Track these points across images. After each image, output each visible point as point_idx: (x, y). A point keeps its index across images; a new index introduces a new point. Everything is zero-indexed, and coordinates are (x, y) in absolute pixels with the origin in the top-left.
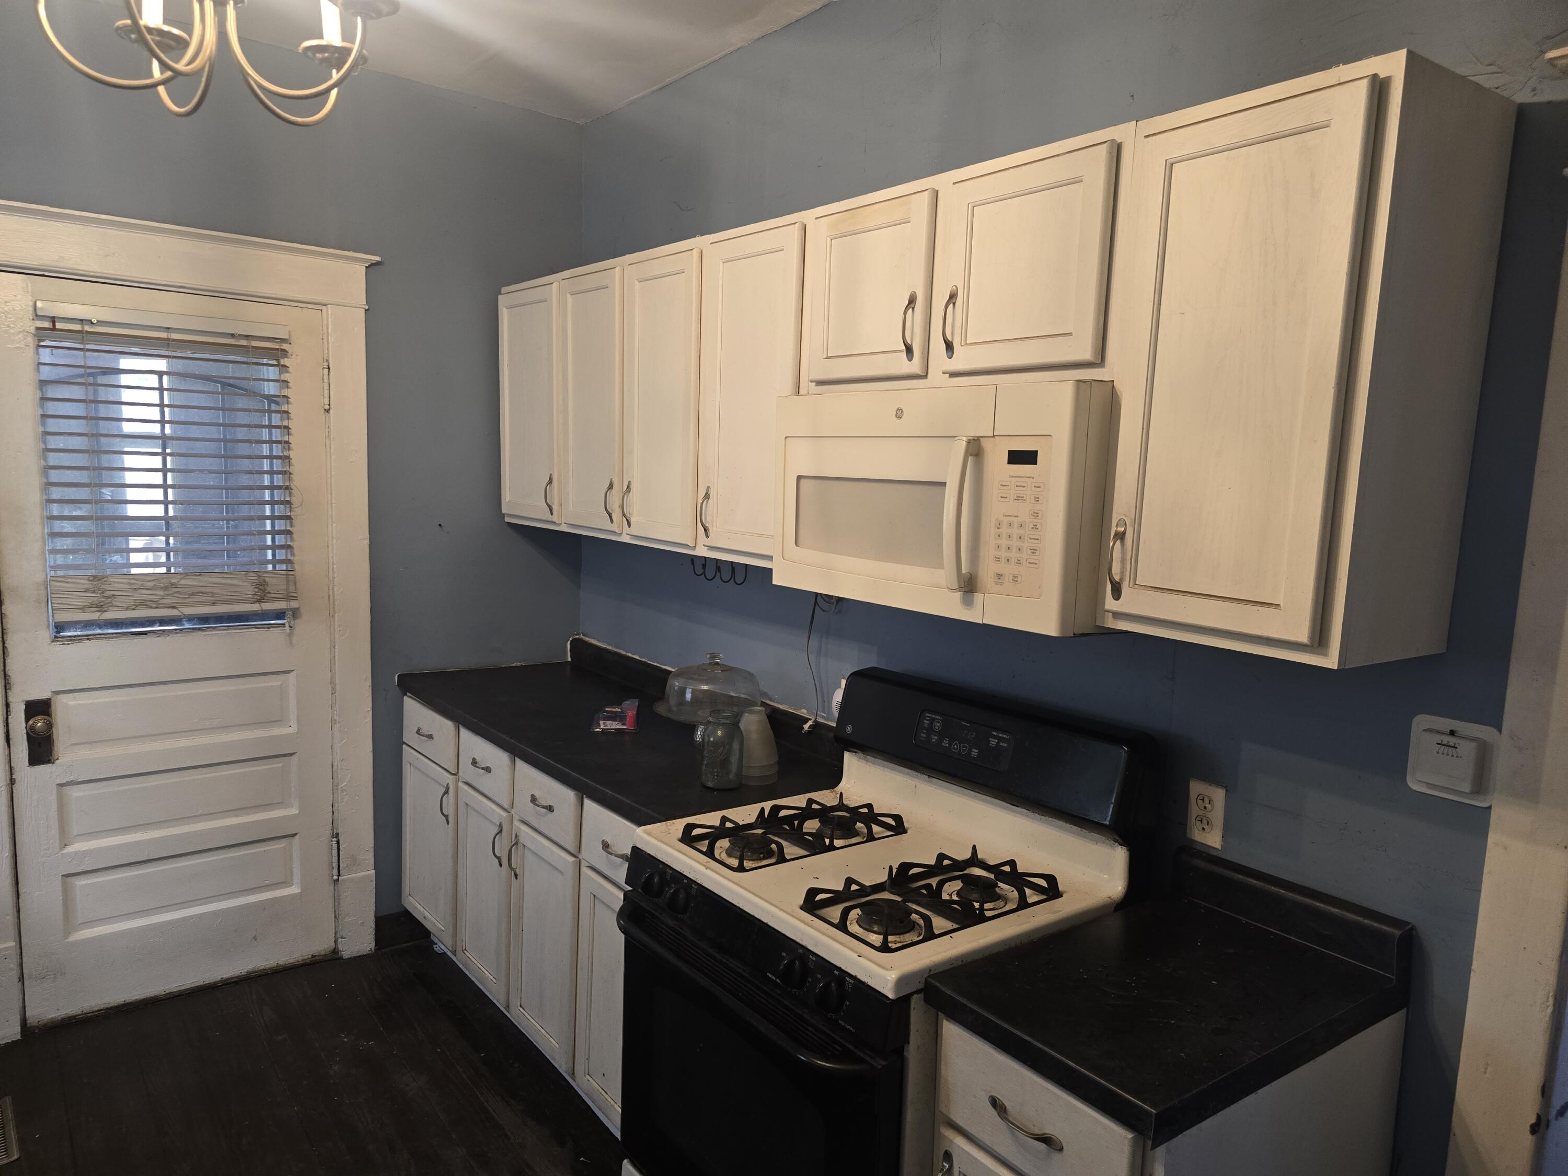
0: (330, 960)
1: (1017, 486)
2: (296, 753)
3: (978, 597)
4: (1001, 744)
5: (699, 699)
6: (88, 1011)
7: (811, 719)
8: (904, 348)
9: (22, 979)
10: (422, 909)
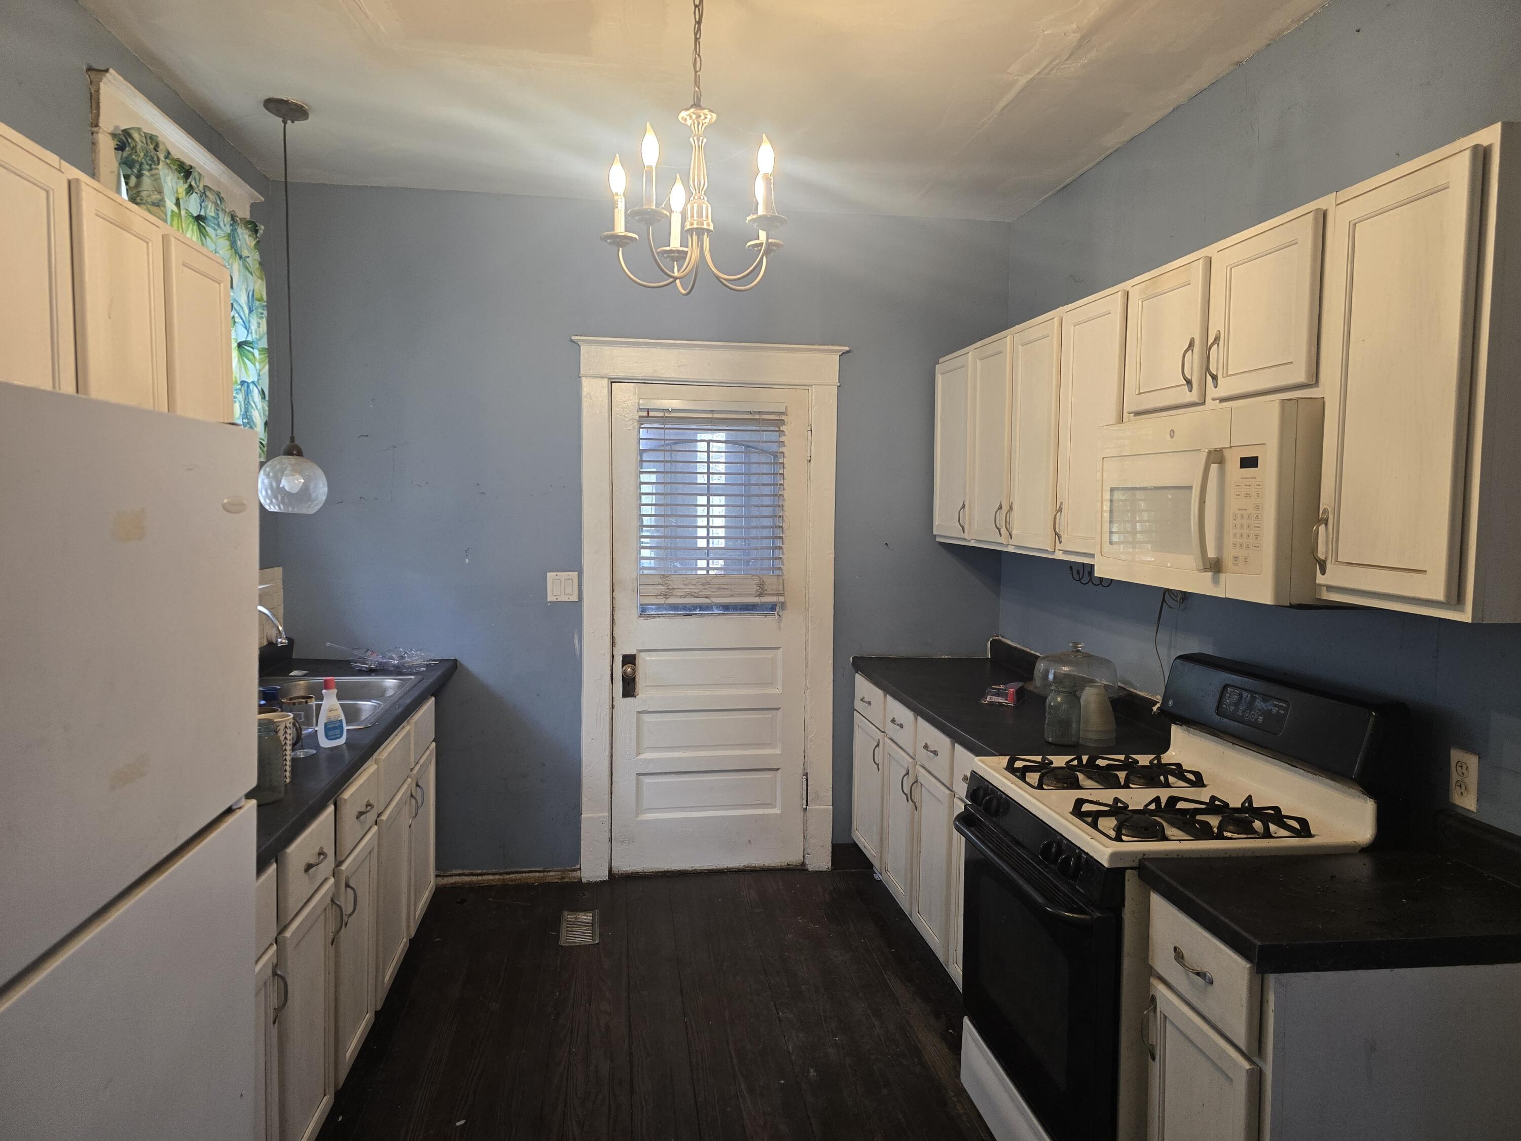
0: (799, 870)
1: (1246, 485)
2: (780, 708)
3: (1223, 576)
4: (1280, 711)
5: (1059, 679)
6: (646, 871)
7: (1159, 702)
8: (1185, 383)
9: (611, 840)
10: (863, 840)
